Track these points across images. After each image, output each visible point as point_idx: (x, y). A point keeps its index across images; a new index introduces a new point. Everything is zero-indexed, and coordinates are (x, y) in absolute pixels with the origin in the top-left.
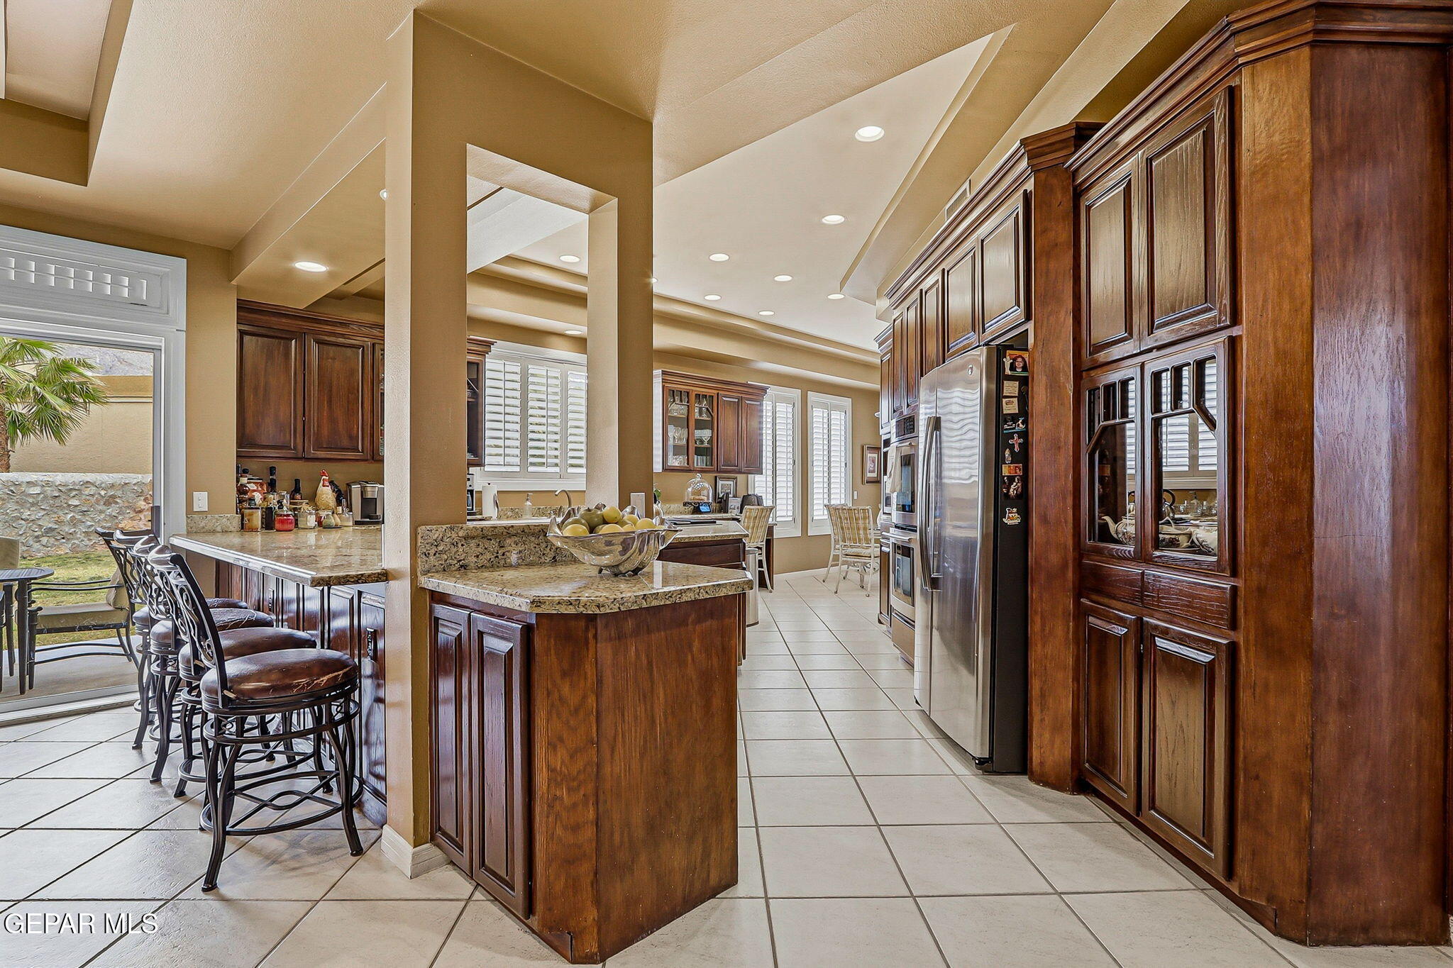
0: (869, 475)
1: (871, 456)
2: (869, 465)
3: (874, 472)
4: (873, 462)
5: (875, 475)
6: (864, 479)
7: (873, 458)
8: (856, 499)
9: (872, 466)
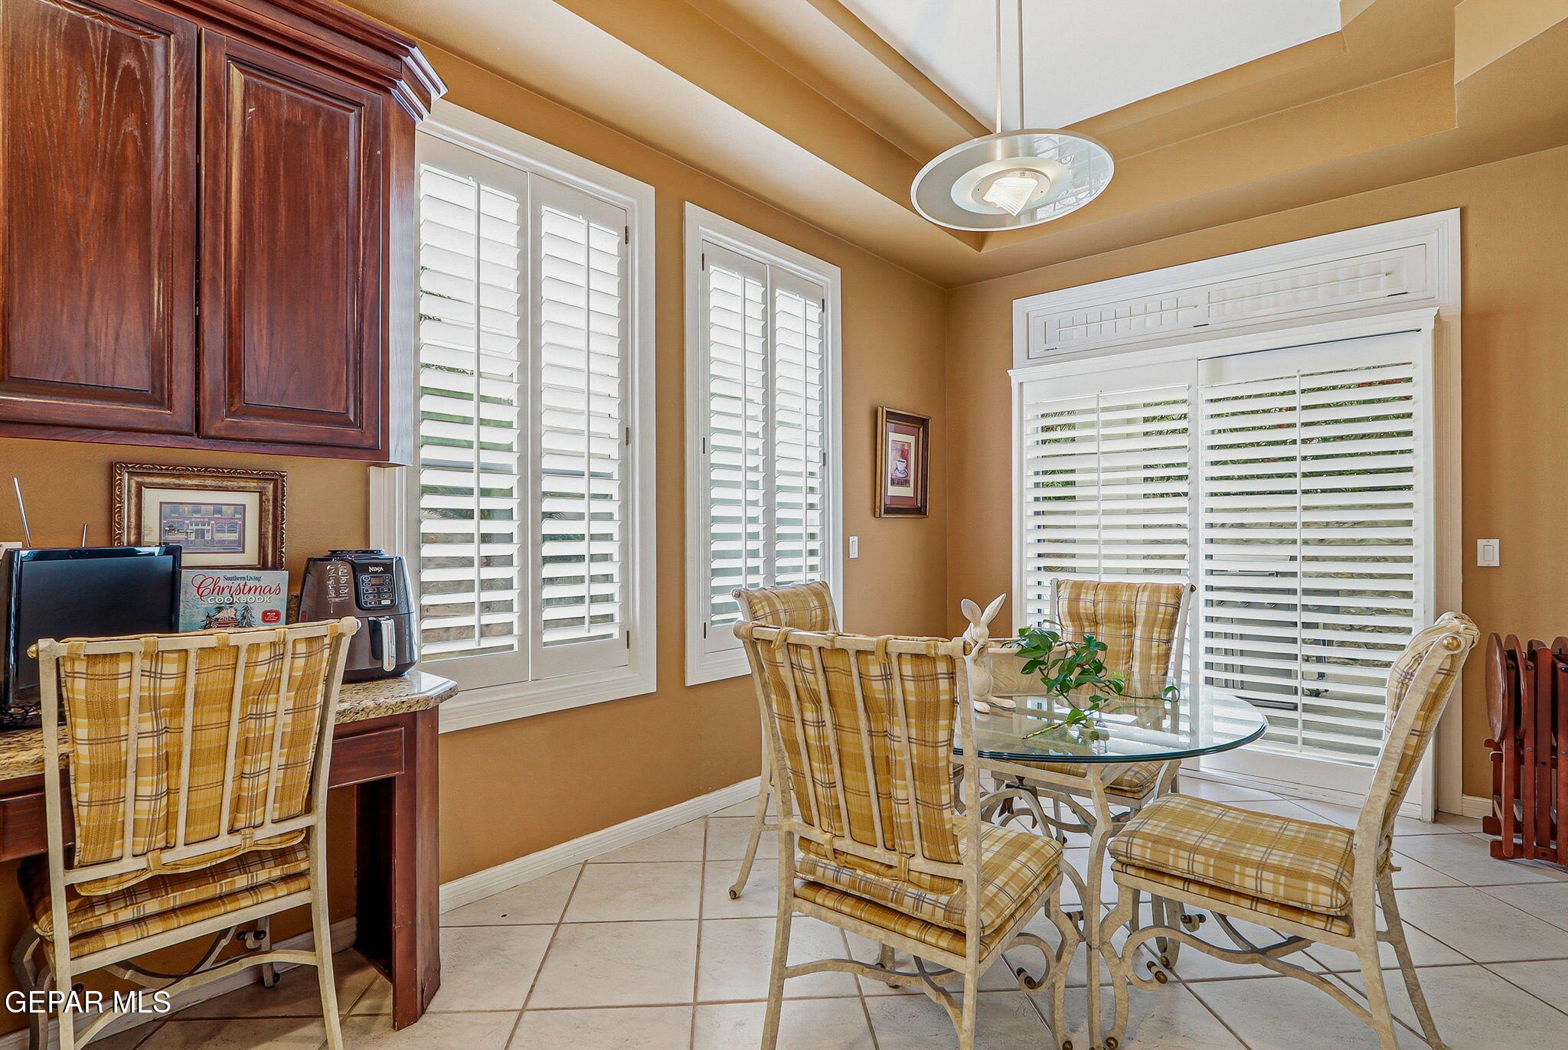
0: (893, 491)
1: (896, 439)
2: (894, 465)
3: (904, 482)
4: (904, 455)
5: (907, 492)
6: (878, 503)
7: (903, 445)
8: (857, 556)
9: (901, 466)
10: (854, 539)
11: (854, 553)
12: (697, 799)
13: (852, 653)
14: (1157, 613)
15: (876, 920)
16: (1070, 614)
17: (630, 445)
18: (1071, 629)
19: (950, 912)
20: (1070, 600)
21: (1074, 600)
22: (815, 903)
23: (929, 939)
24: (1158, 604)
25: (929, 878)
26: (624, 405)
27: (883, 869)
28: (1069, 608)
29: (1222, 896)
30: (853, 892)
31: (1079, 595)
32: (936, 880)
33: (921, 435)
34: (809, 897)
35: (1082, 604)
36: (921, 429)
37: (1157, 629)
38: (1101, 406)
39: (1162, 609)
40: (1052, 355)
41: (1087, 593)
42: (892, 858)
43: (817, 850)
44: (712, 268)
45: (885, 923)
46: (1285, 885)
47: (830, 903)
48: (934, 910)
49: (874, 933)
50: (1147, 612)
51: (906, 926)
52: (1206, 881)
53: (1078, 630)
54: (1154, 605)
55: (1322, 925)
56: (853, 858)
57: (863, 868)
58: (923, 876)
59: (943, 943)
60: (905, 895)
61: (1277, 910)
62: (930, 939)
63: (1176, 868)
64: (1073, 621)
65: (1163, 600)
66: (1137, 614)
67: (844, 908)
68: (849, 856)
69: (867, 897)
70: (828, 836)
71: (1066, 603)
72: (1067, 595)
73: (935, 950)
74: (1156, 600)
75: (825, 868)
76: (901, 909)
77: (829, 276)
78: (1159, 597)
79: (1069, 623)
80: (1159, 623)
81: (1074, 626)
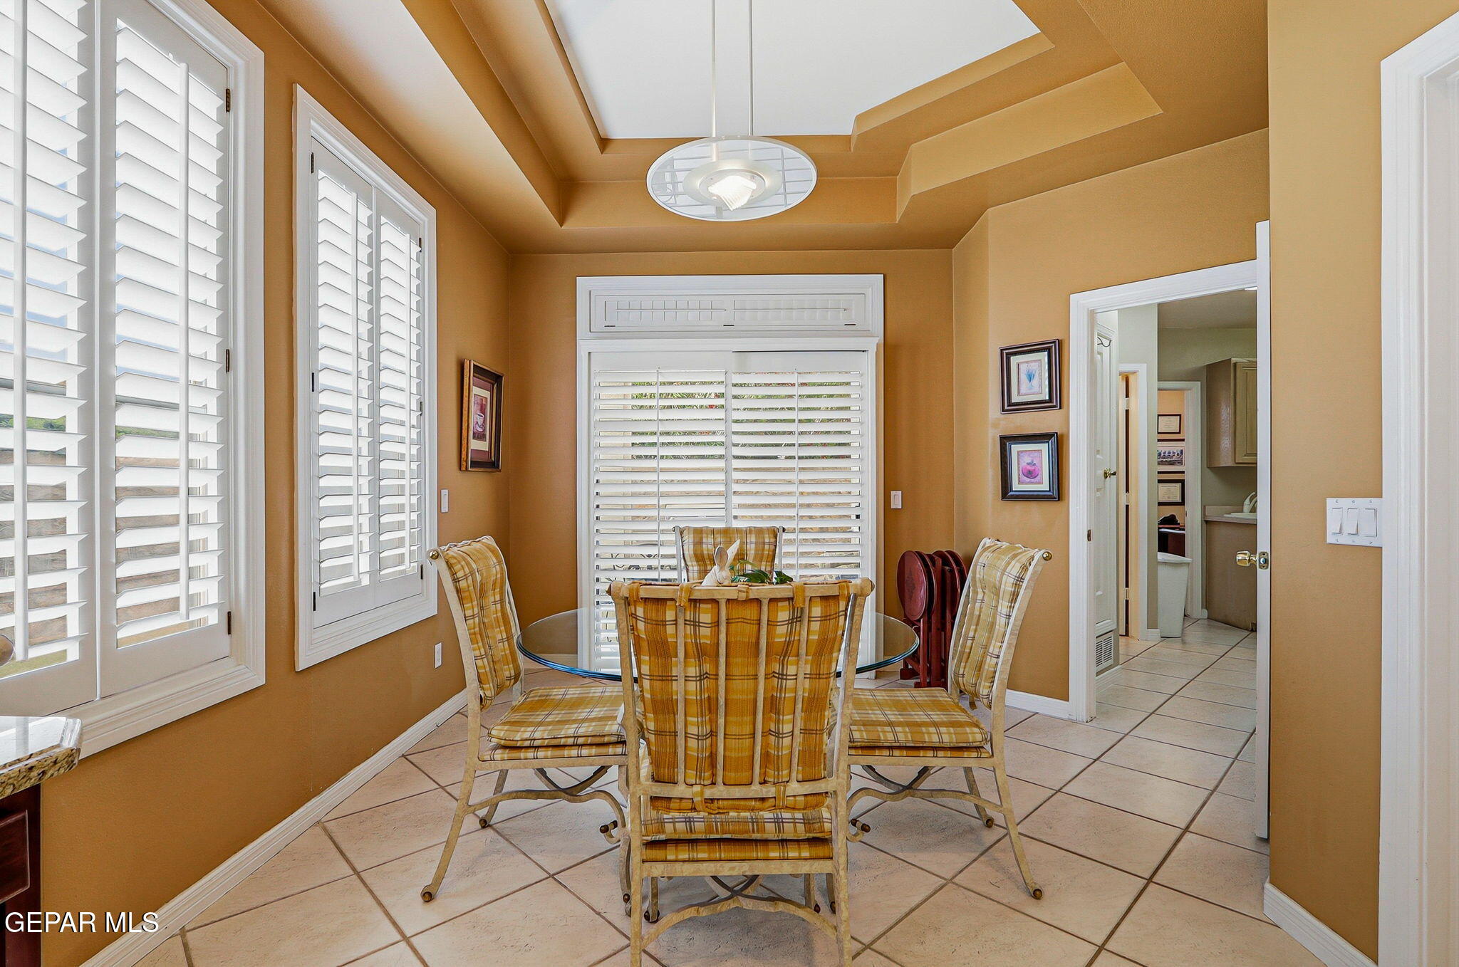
0: (476, 445)
1: (477, 393)
2: (475, 419)
3: (482, 437)
4: (483, 410)
5: (483, 446)
6: (464, 456)
7: (482, 399)
8: (447, 511)
9: (480, 421)
10: (445, 493)
11: (445, 508)
12: (309, 804)
13: (765, 603)
14: (763, 550)
15: (738, 855)
16: (696, 555)
17: (231, 372)
18: (696, 568)
19: (809, 823)
20: (695, 544)
21: (698, 543)
22: (666, 861)
23: (791, 854)
24: (764, 543)
25: (803, 798)
26: (225, 322)
27: (758, 804)
28: (695, 551)
29: (915, 753)
30: (713, 836)
31: (702, 538)
32: (810, 798)
33: (495, 391)
34: (658, 857)
35: (704, 546)
36: (495, 386)
37: (764, 563)
38: (660, 380)
39: (767, 547)
40: (610, 332)
41: (707, 537)
42: (769, 791)
43: (680, 805)
44: (321, 174)
45: (747, 855)
46: (955, 734)
47: (684, 856)
48: (795, 827)
49: (737, 868)
50: (756, 550)
51: (767, 850)
52: (908, 745)
53: (702, 568)
54: (760, 544)
55: (975, 754)
56: (725, 803)
57: (736, 809)
58: (798, 798)
59: (805, 854)
60: (764, 822)
61: (949, 752)
62: (793, 854)
63: (887, 741)
64: (697, 561)
65: (767, 540)
66: (748, 552)
67: (701, 855)
68: (720, 802)
69: (728, 836)
70: (697, 788)
71: (692, 547)
72: (691, 540)
73: (800, 862)
74: (761, 540)
75: (674, 823)
76: (766, 836)
77: (425, 215)
78: (764, 538)
79: (695, 563)
80: (765, 559)
81: (699, 565)
